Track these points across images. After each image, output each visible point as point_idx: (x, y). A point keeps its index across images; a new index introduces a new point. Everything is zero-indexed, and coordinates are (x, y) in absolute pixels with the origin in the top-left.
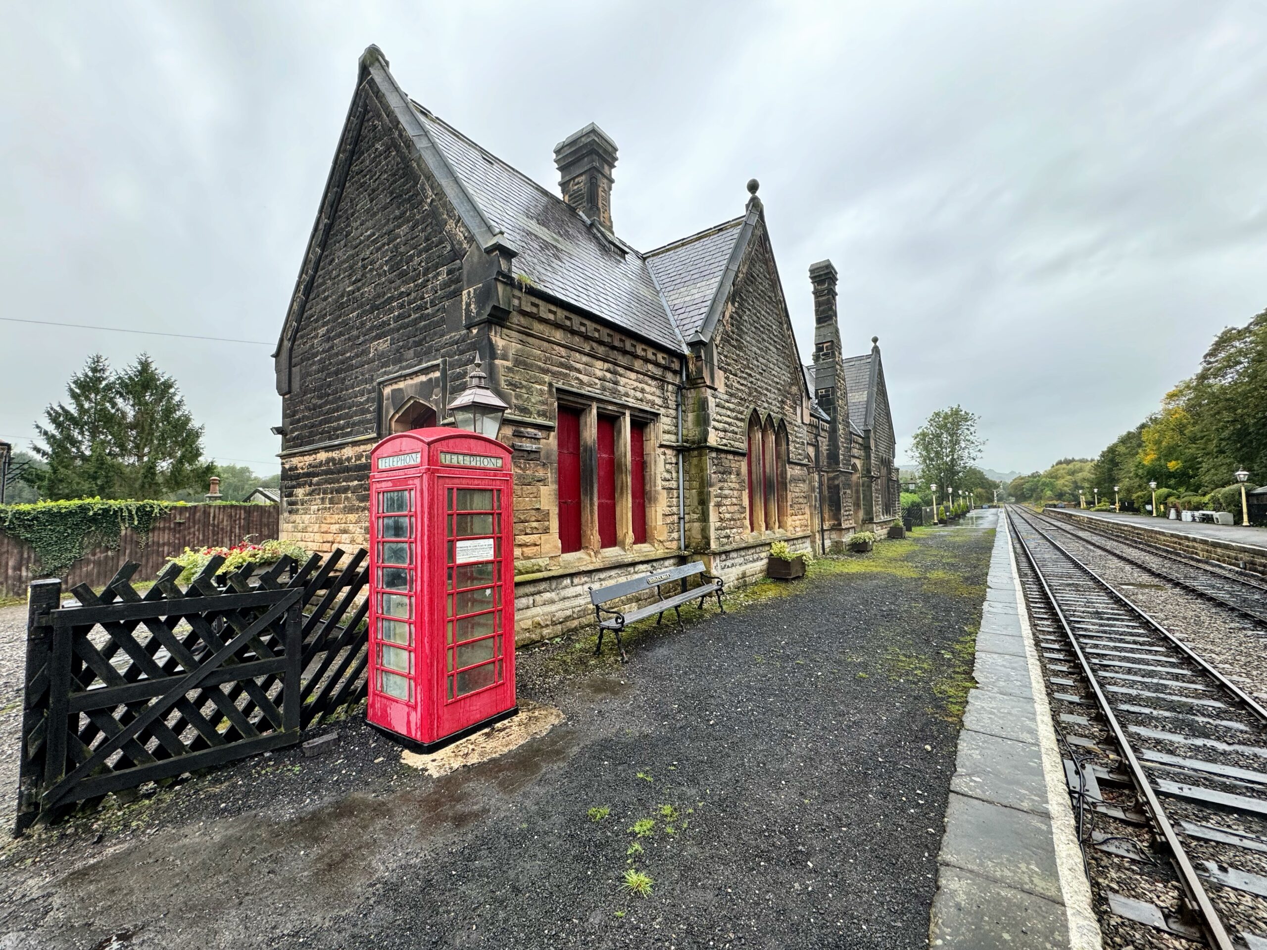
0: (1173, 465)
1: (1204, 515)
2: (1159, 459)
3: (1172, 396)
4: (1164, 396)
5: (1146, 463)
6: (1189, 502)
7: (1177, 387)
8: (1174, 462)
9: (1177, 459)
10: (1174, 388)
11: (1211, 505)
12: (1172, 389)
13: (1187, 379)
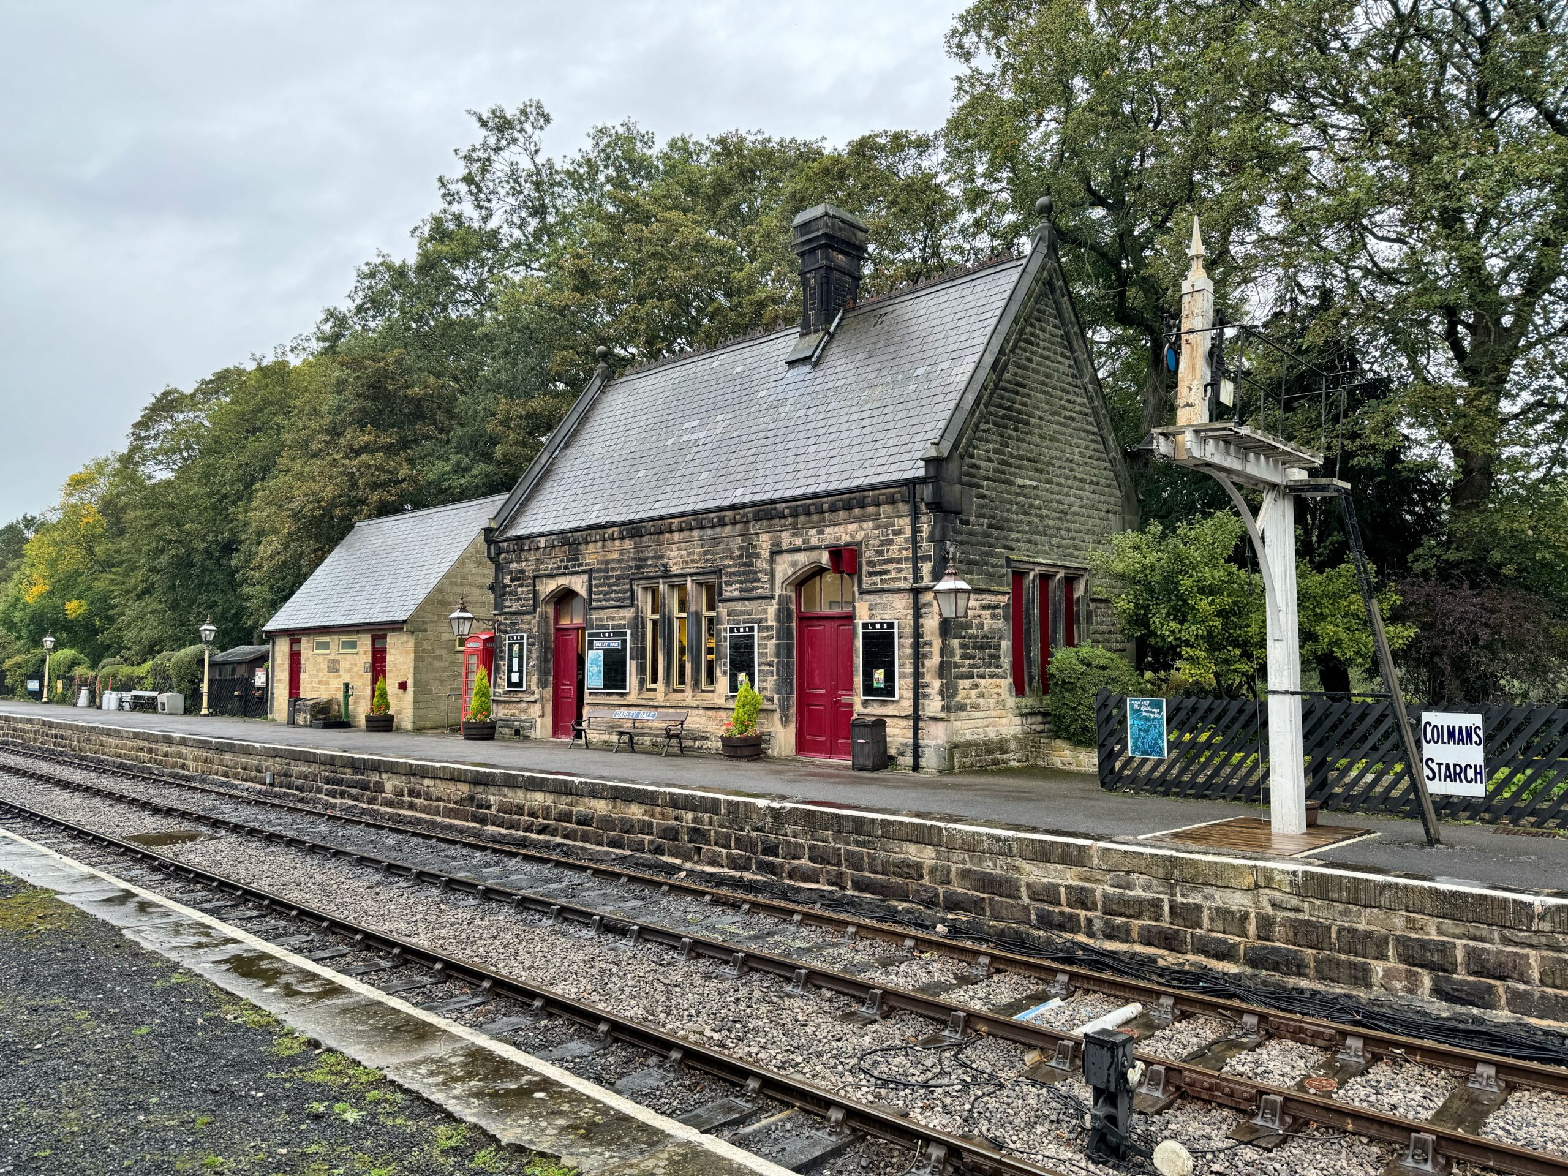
0: (74, 608)
1: (136, 697)
2: (51, 593)
3: (77, 483)
4: (66, 480)
5: (29, 599)
6: (114, 676)
7: (86, 467)
8: (75, 603)
9: (79, 598)
10: (82, 469)
11: (150, 680)
12: (78, 469)
13: (102, 456)
